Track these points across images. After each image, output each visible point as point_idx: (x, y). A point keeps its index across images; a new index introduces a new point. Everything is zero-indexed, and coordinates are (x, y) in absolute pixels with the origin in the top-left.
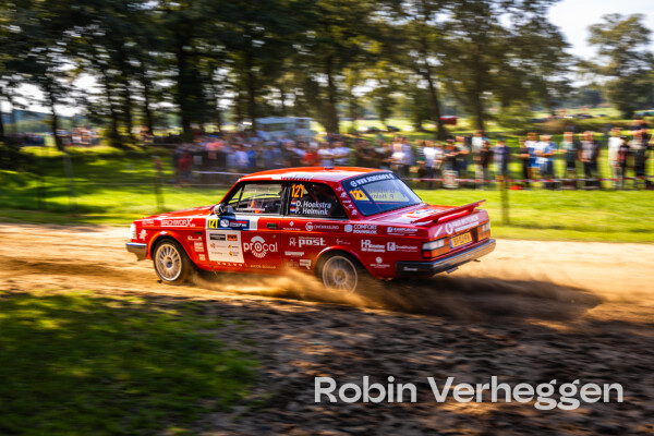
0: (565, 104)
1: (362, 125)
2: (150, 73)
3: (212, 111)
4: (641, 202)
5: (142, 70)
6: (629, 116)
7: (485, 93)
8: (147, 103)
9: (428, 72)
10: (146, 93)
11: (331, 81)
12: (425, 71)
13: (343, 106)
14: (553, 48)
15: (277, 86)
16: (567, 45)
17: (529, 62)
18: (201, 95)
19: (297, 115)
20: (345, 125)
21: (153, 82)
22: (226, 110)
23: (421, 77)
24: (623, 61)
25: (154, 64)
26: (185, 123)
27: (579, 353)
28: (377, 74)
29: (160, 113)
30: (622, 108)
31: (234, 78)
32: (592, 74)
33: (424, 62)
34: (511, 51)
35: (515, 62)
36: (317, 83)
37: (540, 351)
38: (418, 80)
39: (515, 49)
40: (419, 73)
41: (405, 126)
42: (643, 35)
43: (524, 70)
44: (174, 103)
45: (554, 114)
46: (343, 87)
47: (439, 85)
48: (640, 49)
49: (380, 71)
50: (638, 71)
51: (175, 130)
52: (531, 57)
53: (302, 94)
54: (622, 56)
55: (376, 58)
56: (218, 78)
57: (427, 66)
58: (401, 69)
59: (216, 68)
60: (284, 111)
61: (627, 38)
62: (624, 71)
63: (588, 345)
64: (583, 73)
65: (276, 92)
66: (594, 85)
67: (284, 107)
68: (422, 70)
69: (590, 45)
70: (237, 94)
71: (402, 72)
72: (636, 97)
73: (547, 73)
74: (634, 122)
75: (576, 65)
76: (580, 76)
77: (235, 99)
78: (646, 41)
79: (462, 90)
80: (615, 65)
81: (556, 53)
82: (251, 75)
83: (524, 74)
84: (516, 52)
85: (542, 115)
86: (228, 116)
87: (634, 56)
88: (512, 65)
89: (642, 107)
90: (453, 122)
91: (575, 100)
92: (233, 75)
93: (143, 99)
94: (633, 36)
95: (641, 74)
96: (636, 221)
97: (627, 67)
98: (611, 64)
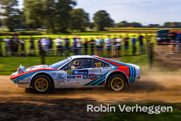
4: (16, 61)
6: (12, 31)
24: (10, 11)
30: (9, 28)
42: (16, 3)
48: (15, 7)
50: (15, 15)
54: (9, 9)
61: (10, 3)
62: (10, 15)
72: (14, 24)
78: (17, 5)
80: (6, 13)
87: (13, 10)
89: (16, 28)
94: (13, 3)
96: (13, 68)
97: (11, 14)
98: (5, 12)
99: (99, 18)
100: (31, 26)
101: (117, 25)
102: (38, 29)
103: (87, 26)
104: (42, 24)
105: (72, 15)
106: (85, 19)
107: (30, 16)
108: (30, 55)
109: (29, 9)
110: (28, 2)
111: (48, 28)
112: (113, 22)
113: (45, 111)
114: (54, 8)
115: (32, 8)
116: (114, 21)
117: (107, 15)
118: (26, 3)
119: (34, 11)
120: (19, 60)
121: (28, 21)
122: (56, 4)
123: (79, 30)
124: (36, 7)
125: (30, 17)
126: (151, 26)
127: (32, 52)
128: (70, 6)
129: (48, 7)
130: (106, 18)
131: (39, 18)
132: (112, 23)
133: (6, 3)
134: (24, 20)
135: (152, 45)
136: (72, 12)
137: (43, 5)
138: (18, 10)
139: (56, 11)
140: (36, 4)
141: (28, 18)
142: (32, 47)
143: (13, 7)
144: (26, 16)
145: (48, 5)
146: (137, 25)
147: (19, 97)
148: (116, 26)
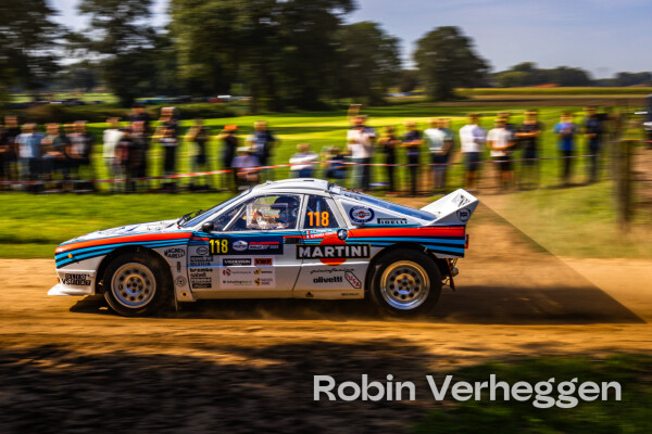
4: (143, 209)
6: (129, 103)
14: (33, 14)
16: (52, 12)
24: (121, 36)
27: (62, 397)
30: (118, 93)
32: (84, 50)
42: (143, 6)
45: (38, 98)
48: (139, 22)
50: (139, 49)
54: (119, 30)
61: (124, 8)
62: (123, 49)
66: (85, 64)
69: (81, 14)
72: (136, 82)
74: (134, 112)
78: (147, 14)
80: (110, 41)
85: (23, 99)
87: (134, 30)
89: (144, 93)
91: (64, 81)
94: (131, 6)
95: (141, 53)
97: (125, 44)
98: (107, 38)
99: (434, 53)
100: (196, 88)
101: (501, 77)
102: (220, 97)
103: (393, 84)
104: (235, 79)
105: (338, 47)
106: (384, 57)
107: (191, 51)
108: (193, 188)
109: (189, 27)
110: (186, 4)
111: (254, 92)
112: (486, 67)
113: (247, 385)
114: (276, 23)
115: (200, 22)
116: (488, 64)
117: (464, 42)
118: (180, 8)
119: (206, 33)
120: (153, 205)
121: (186, 70)
122: (281, 8)
123: (365, 99)
124: (213, 21)
125: (190, 56)
126: (626, 79)
127: (198, 178)
128: (333, 15)
129: (255, 18)
130: (460, 53)
131: (223, 57)
132: (481, 70)
133: (109, 9)
134: (173, 67)
135: (629, 149)
136: (338, 35)
137: (237, 11)
138: (149, 32)
139: (284, 33)
140: (212, 11)
141: (187, 59)
142: (201, 160)
143: (132, 20)
144: (177, 52)
145: (256, 11)
146: (573, 77)
147: (158, 335)
148: (496, 81)
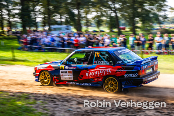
0: (165, 23)
1: (91, 29)
2: (11, 7)
3: (34, 22)
5: (7, 6)
7: (136, 18)
8: (9, 19)
9: (115, 10)
10: (9, 15)
11: (79, 12)
12: (114, 9)
13: (83, 22)
15: (59, 13)
17: (152, 7)
18: (30, 17)
19: (66, 25)
20: (84, 29)
21: (12, 11)
22: (39, 22)
23: (112, 11)
25: (11, 4)
26: (24, 27)
28: (96, 10)
29: (14, 23)
31: (42, 10)
33: (114, 6)
34: (146, 3)
35: (147, 7)
36: (74, 13)
37: (153, 114)
38: (112, 13)
39: (148, 2)
40: (112, 10)
41: (106, 30)
43: (150, 10)
44: (19, 19)
46: (83, 15)
47: (119, 15)
49: (98, 9)
51: (20, 29)
52: (153, 5)
53: (68, 17)
55: (96, 4)
56: (36, 10)
57: (115, 8)
58: (105, 8)
59: (36, 6)
60: (61, 23)
63: (170, 112)
64: (172, 12)
65: (58, 16)
67: (61, 22)
68: (113, 9)
70: (44, 16)
71: (105, 10)
73: (159, 11)
75: (170, 9)
76: (171, 13)
77: (43, 18)
79: (127, 17)
81: (162, 4)
82: (49, 9)
83: (150, 12)
84: (148, 3)
86: (40, 24)
88: (146, 8)
90: (124, 29)
92: (42, 9)
93: (8, 17)
